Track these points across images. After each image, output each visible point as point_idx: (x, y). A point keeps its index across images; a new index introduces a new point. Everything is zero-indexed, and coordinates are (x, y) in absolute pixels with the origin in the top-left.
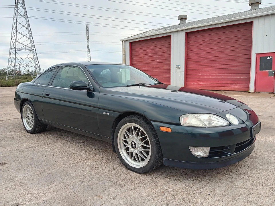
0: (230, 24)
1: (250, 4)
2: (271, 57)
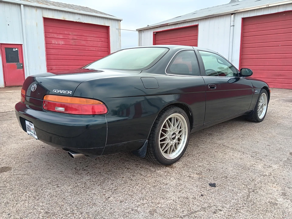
2: (16, 49)
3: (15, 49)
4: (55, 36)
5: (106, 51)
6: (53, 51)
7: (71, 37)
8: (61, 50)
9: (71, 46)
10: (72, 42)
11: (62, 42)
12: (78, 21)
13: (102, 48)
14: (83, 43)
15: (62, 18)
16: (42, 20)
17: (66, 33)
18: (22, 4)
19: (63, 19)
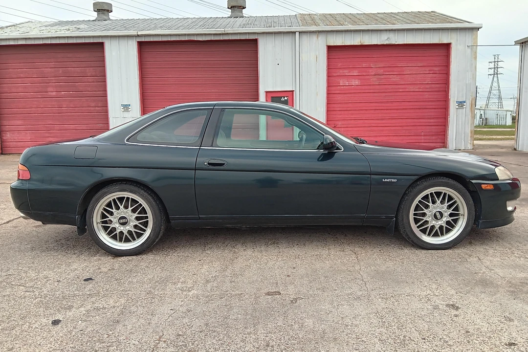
0: (221, 38)
1: (230, 7)
2: (286, 98)
3: (284, 97)
4: (346, 72)
5: (441, 89)
6: (339, 98)
7: (372, 72)
8: (353, 95)
9: (372, 87)
10: (374, 80)
11: (356, 82)
12: (385, 43)
13: (433, 86)
14: (395, 79)
15: (358, 43)
16: (325, 50)
17: (364, 65)
18: (297, 31)
19: (360, 44)
